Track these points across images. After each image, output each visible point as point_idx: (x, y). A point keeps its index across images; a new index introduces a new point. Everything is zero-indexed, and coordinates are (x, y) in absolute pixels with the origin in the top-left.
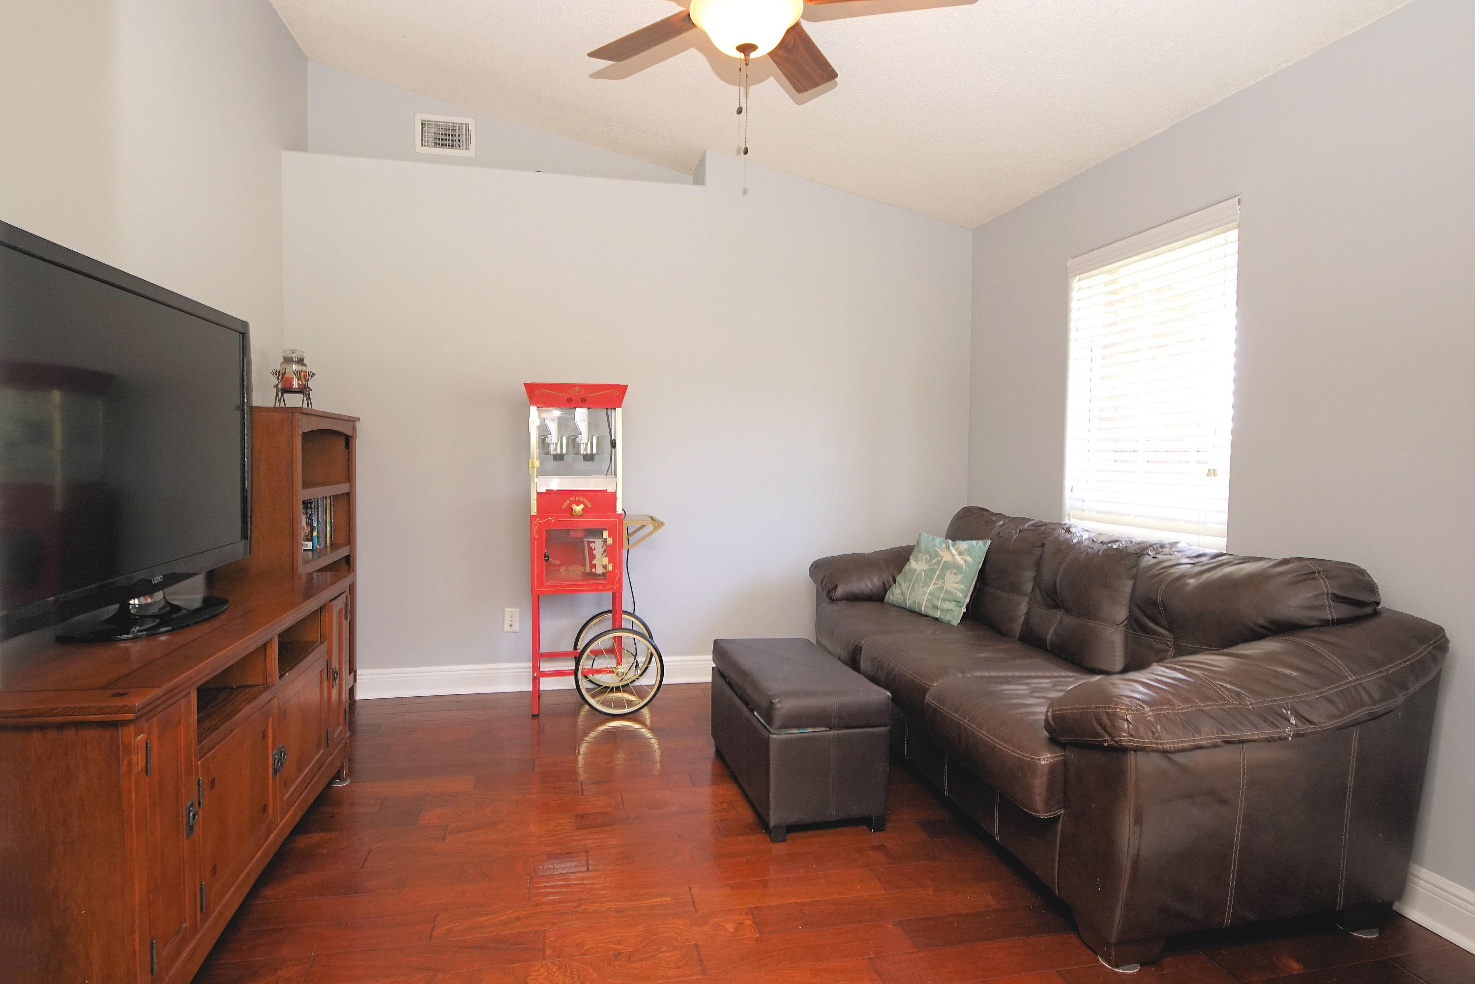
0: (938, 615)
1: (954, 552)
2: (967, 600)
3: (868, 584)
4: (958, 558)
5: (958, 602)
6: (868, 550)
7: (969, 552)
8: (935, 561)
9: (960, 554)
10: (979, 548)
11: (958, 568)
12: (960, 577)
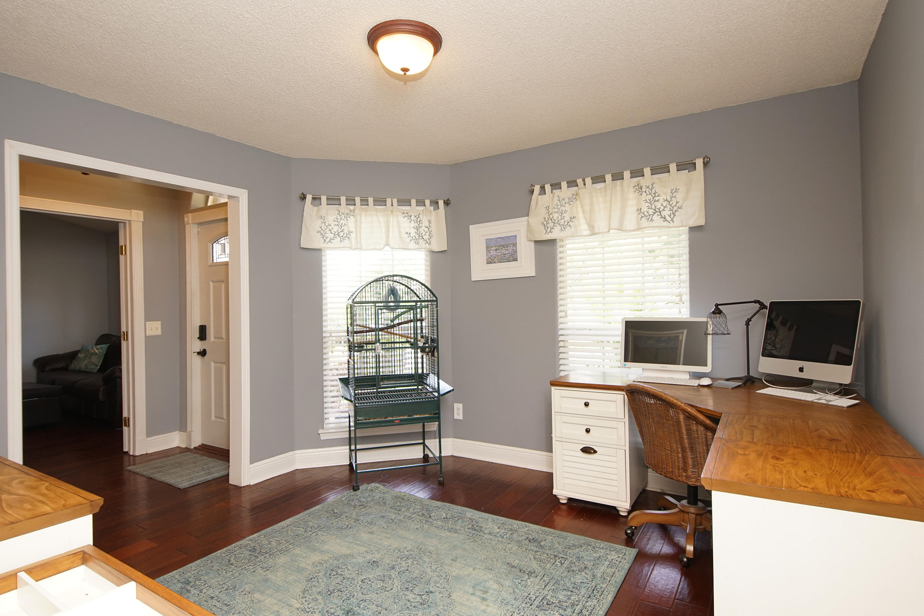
0: (88, 370)
1: (95, 349)
2: (100, 364)
3: (61, 365)
4: (97, 351)
5: (96, 365)
6: (61, 352)
7: (101, 348)
8: (88, 353)
9: (97, 349)
10: (105, 346)
11: (96, 354)
12: (97, 357)
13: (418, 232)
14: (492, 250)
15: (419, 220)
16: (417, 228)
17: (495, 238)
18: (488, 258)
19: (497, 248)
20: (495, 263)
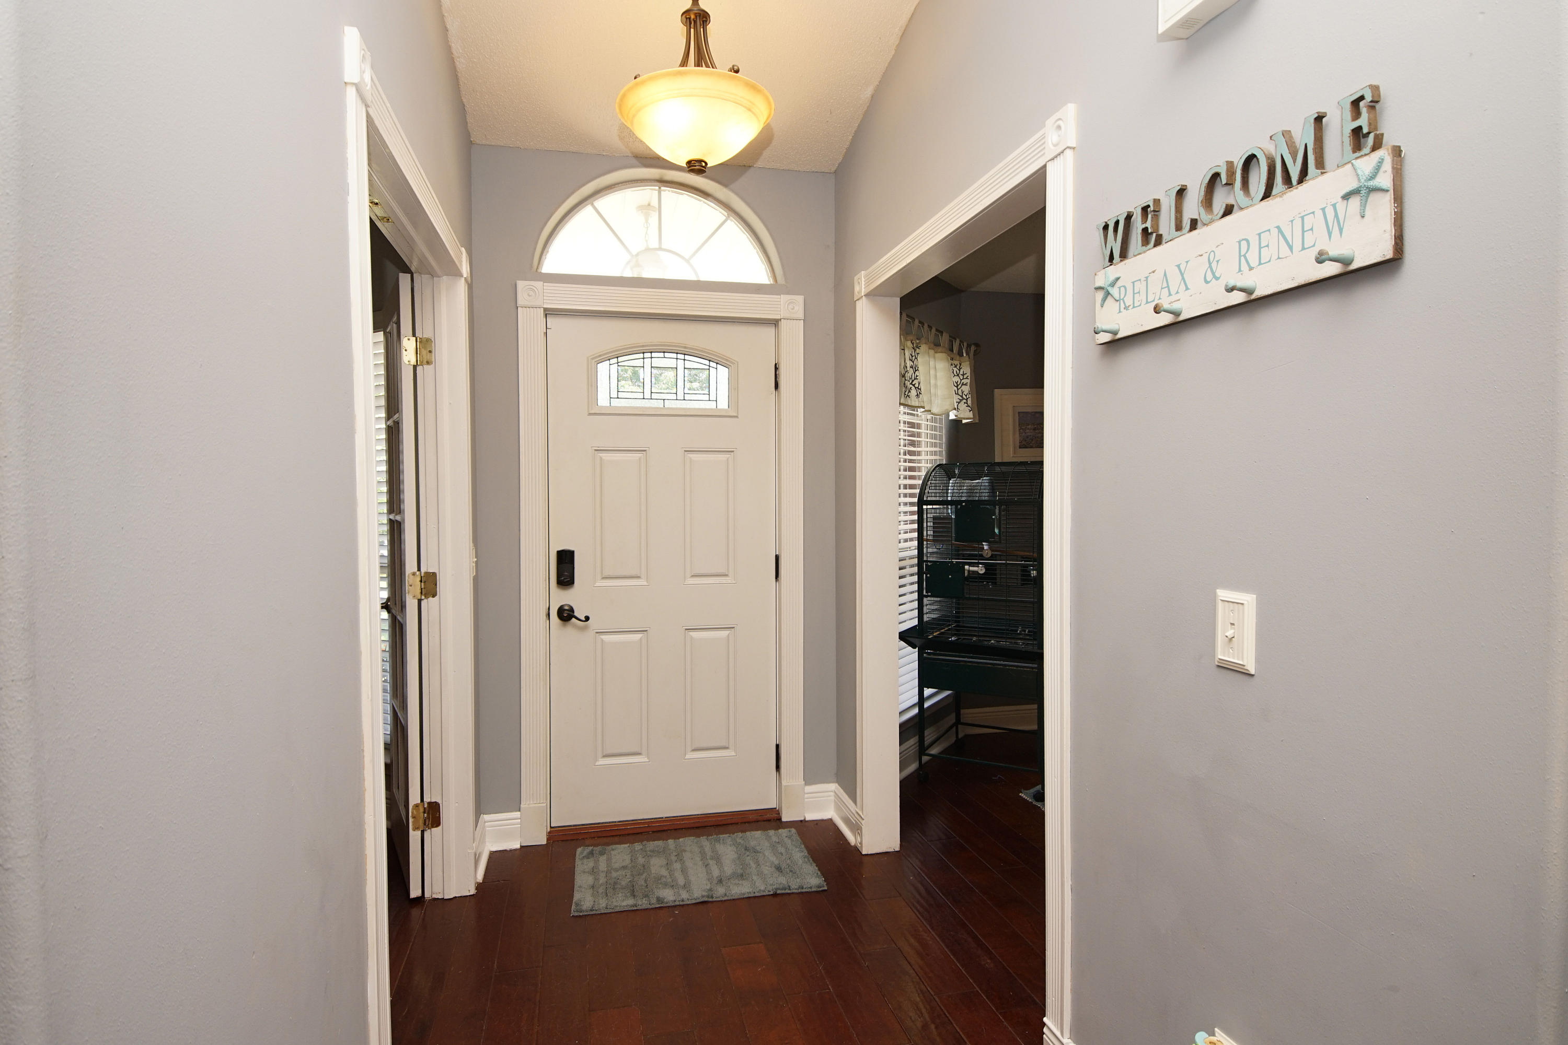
13: (960, 391)
14: (1028, 429)
15: (961, 373)
16: (958, 385)
17: (1032, 412)
18: (1022, 439)
19: (1035, 426)
20: (1032, 447)
